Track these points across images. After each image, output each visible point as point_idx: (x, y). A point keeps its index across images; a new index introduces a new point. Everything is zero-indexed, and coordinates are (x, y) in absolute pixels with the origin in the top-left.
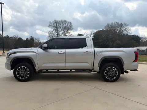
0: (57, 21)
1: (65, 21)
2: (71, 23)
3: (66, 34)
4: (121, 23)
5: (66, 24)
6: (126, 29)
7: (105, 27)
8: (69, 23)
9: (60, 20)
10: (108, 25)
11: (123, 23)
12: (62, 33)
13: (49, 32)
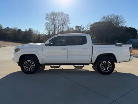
0: (54, 13)
1: (62, 13)
2: (68, 15)
3: (63, 26)
4: (117, 16)
5: (63, 17)
6: (121, 21)
7: (101, 19)
8: (66, 15)
9: (57, 12)
12: (59, 25)
13: (46, 24)
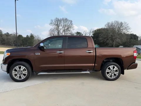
0: (58, 19)
1: (66, 20)
3: (67, 32)
4: (122, 22)
5: (67, 23)
6: (125, 28)
7: (105, 25)
8: (69, 21)
9: (62, 18)
10: (108, 23)
11: (123, 22)
12: (63, 31)
13: (51, 29)
